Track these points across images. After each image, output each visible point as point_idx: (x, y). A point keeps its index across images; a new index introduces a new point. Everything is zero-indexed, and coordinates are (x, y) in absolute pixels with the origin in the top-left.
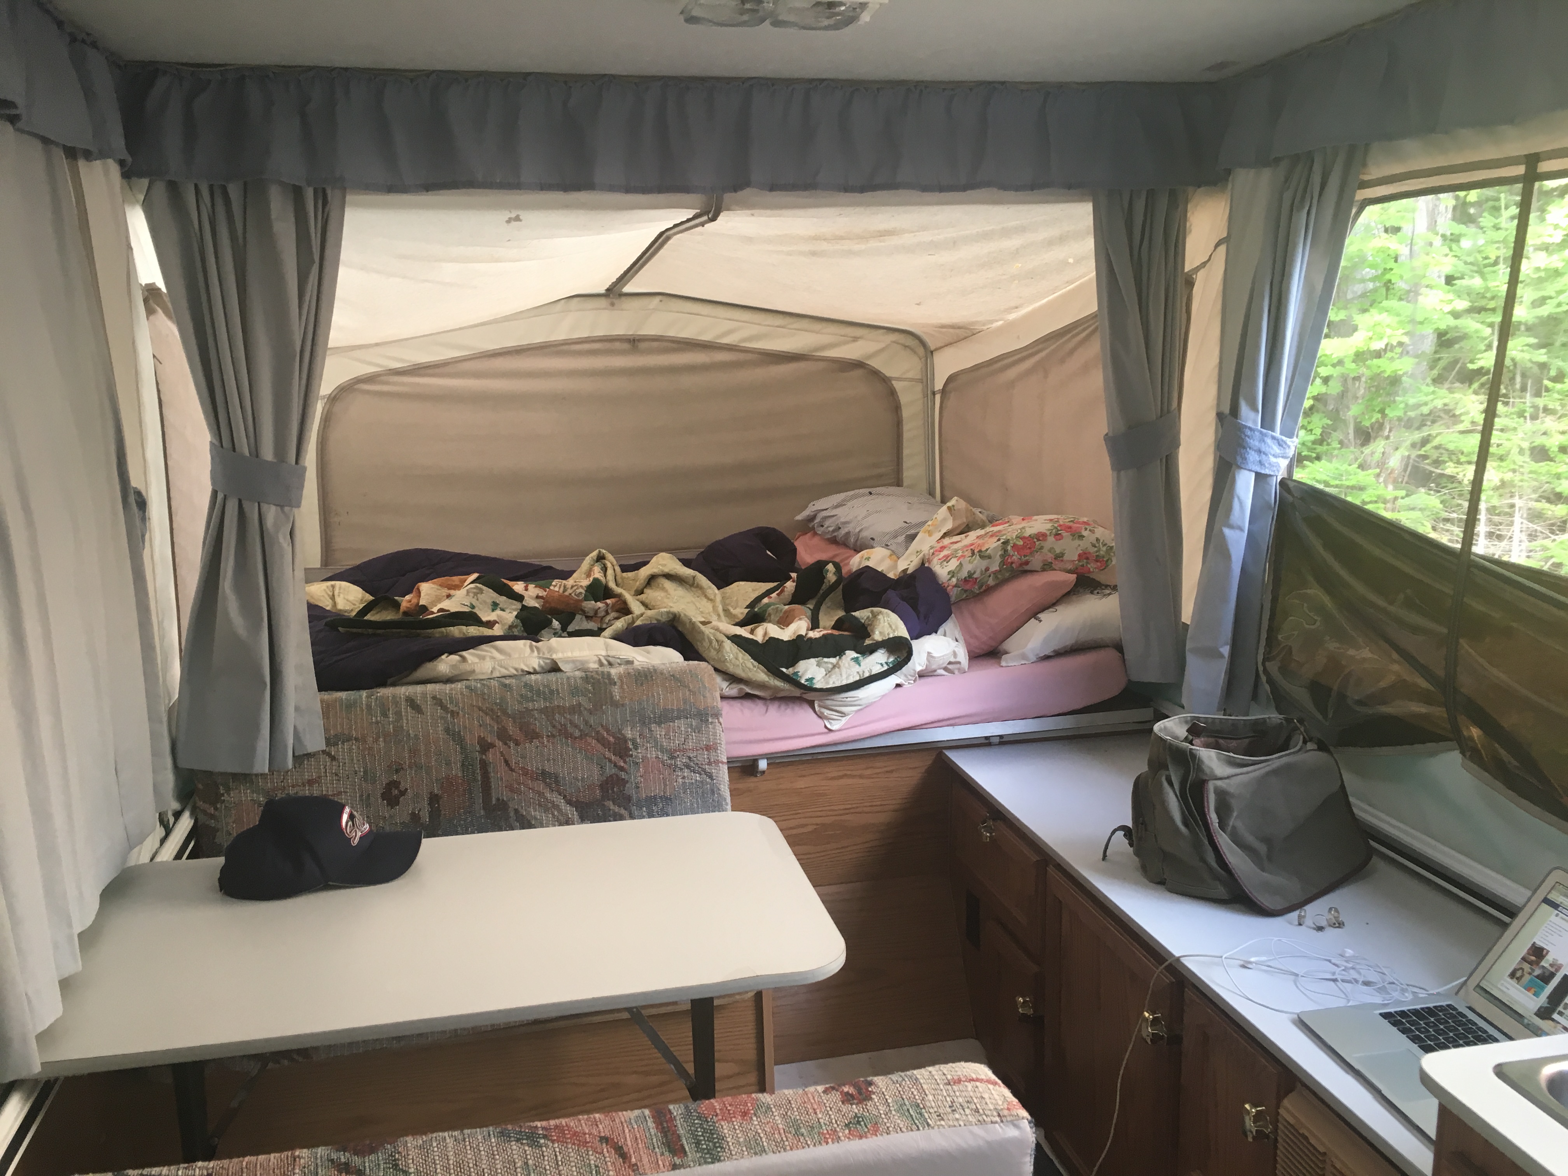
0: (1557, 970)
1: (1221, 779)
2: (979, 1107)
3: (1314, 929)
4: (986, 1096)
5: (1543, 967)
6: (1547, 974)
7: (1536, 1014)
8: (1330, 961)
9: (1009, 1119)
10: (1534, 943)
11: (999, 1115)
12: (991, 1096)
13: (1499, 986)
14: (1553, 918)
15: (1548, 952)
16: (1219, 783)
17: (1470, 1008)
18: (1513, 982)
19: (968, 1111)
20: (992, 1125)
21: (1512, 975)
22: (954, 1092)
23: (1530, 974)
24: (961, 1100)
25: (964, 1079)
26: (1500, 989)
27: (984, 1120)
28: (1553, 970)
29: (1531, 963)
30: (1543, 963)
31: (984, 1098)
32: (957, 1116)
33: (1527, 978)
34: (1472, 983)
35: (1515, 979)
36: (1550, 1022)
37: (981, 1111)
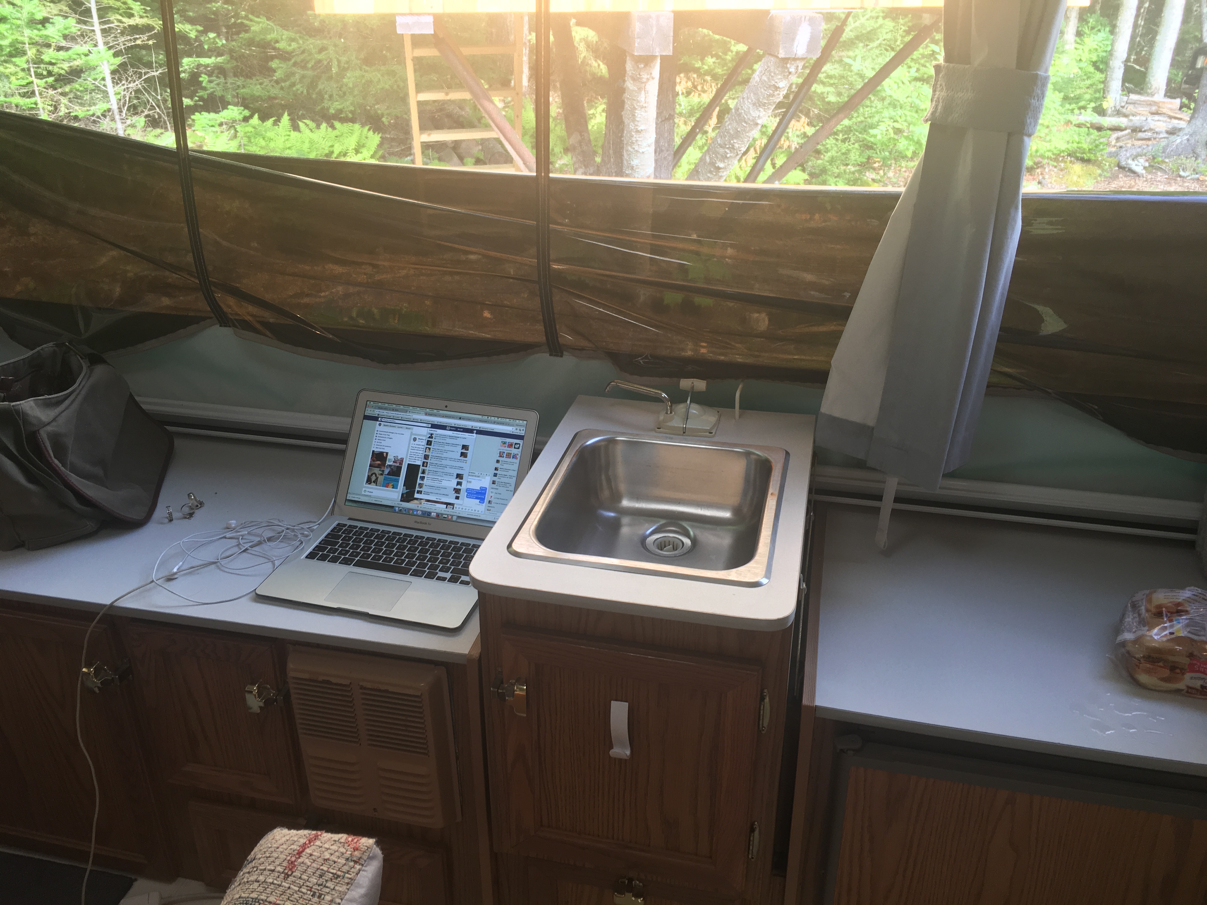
0: (401, 463)
1: (49, 424)
2: (334, 871)
3: (185, 518)
4: (327, 855)
5: (390, 466)
6: (395, 469)
7: (401, 501)
8: (225, 537)
9: (365, 858)
10: (373, 451)
11: (356, 862)
12: (329, 851)
13: (363, 493)
14: (378, 427)
15: (387, 453)
16: (49, 428)
17: (350, 519)
18: (373, 486)
19: (329, 884)
20: (359, 875)
21: (369, 481)
22: (300, 878)
23: (382, 474)
24: (314, 880)
25: (293, 859)
26: (365, 495)
27: (350, 879)
28: (398, 465)
29: (379, 466)
30: (388, 463)
31: (328, 859)
32: (328, 898)
33: (381, 479)
34: (341, 500)
35: (373, 483)
36: (416, 501)
37: (339, 873)
